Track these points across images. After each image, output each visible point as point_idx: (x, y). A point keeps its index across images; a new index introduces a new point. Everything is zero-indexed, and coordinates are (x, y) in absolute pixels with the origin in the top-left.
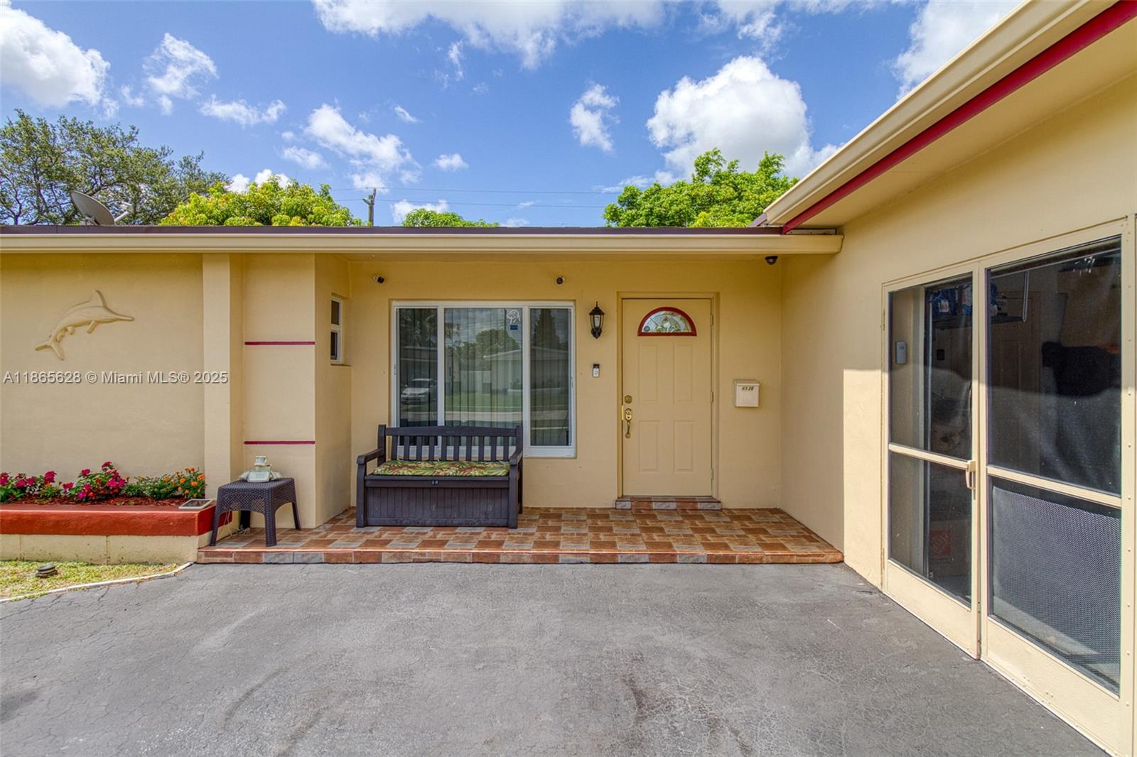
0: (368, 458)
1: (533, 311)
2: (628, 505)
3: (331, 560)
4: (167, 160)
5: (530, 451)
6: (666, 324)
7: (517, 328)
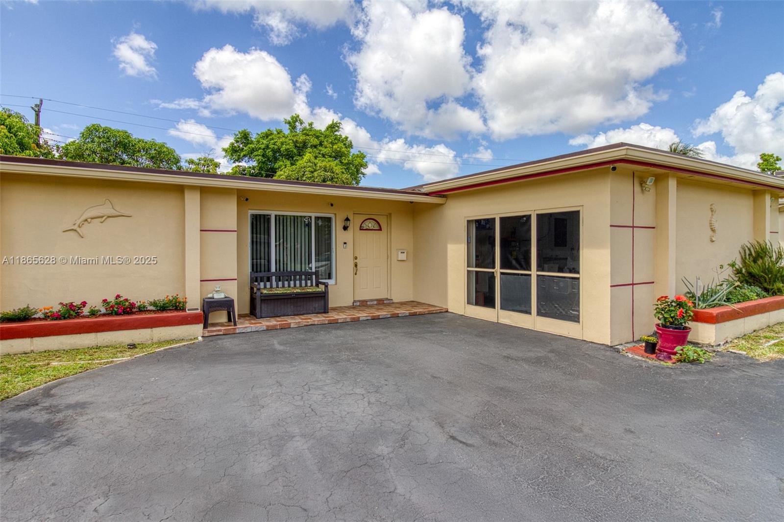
1: (317, 218)
2: (358, 303)
3: (268, 328)
6: (370, 225)
7: (309, 225)
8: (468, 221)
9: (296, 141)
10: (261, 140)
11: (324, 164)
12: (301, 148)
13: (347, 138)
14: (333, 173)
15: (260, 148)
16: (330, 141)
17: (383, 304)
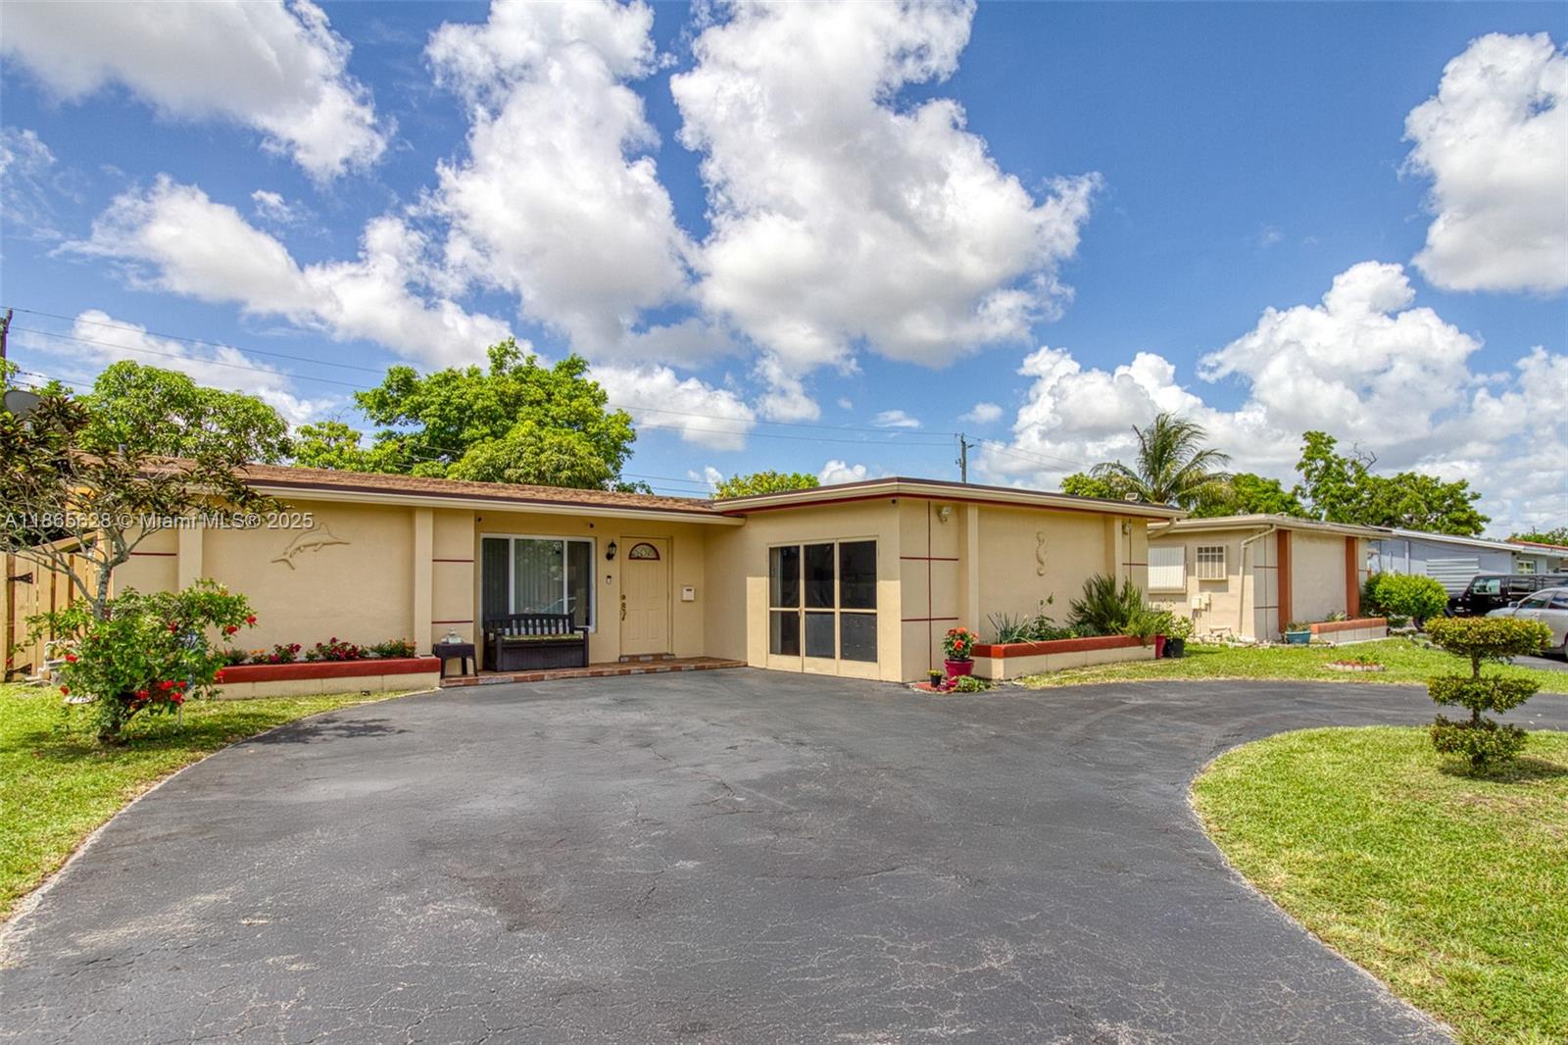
2: (627, 659)
6: (643, 552)
7: (559, 553)
8: (771, 549)
9: (503, 393)
10: (436, 389)
11: (557, 439)
12: (512, 406)
13: (596, 386)
14: (574, 455)
15: (433, 403)
16: (566, 392)
17: (662, 660)
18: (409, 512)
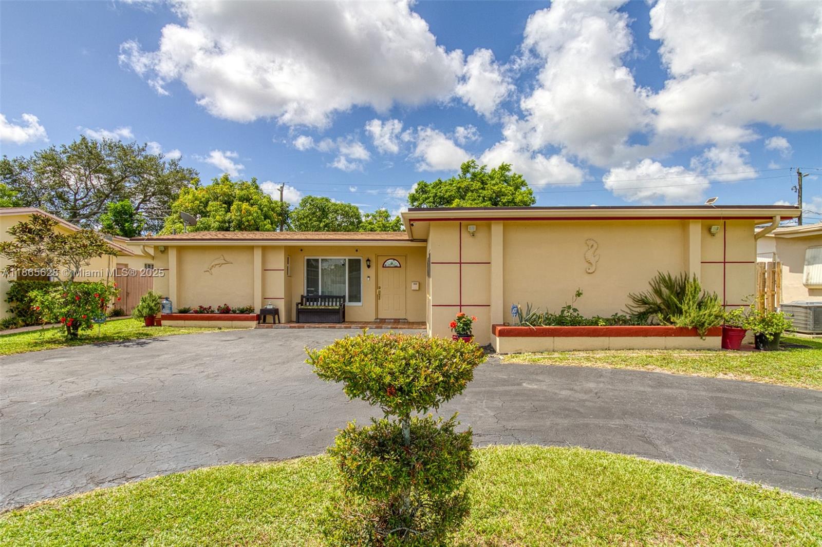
0: (299, 303)
1: (349, 260)
2: (378, 320)
3: (291, 327)
4: (162, 161)
5: (347, 304)
7: (344, 265)
17: (399, 322)
18: (252, 248)
